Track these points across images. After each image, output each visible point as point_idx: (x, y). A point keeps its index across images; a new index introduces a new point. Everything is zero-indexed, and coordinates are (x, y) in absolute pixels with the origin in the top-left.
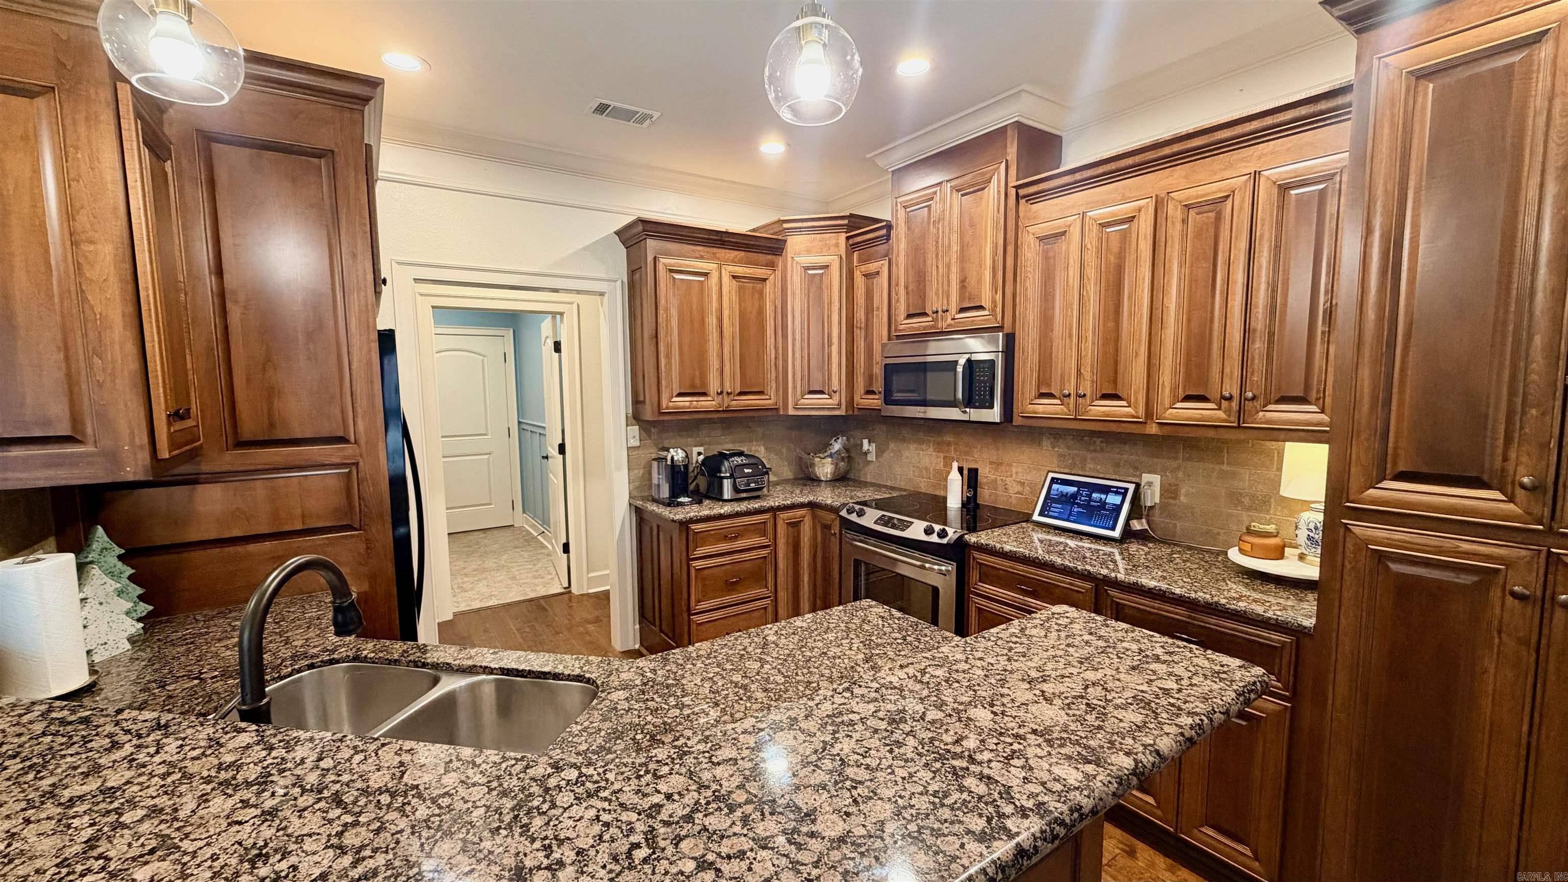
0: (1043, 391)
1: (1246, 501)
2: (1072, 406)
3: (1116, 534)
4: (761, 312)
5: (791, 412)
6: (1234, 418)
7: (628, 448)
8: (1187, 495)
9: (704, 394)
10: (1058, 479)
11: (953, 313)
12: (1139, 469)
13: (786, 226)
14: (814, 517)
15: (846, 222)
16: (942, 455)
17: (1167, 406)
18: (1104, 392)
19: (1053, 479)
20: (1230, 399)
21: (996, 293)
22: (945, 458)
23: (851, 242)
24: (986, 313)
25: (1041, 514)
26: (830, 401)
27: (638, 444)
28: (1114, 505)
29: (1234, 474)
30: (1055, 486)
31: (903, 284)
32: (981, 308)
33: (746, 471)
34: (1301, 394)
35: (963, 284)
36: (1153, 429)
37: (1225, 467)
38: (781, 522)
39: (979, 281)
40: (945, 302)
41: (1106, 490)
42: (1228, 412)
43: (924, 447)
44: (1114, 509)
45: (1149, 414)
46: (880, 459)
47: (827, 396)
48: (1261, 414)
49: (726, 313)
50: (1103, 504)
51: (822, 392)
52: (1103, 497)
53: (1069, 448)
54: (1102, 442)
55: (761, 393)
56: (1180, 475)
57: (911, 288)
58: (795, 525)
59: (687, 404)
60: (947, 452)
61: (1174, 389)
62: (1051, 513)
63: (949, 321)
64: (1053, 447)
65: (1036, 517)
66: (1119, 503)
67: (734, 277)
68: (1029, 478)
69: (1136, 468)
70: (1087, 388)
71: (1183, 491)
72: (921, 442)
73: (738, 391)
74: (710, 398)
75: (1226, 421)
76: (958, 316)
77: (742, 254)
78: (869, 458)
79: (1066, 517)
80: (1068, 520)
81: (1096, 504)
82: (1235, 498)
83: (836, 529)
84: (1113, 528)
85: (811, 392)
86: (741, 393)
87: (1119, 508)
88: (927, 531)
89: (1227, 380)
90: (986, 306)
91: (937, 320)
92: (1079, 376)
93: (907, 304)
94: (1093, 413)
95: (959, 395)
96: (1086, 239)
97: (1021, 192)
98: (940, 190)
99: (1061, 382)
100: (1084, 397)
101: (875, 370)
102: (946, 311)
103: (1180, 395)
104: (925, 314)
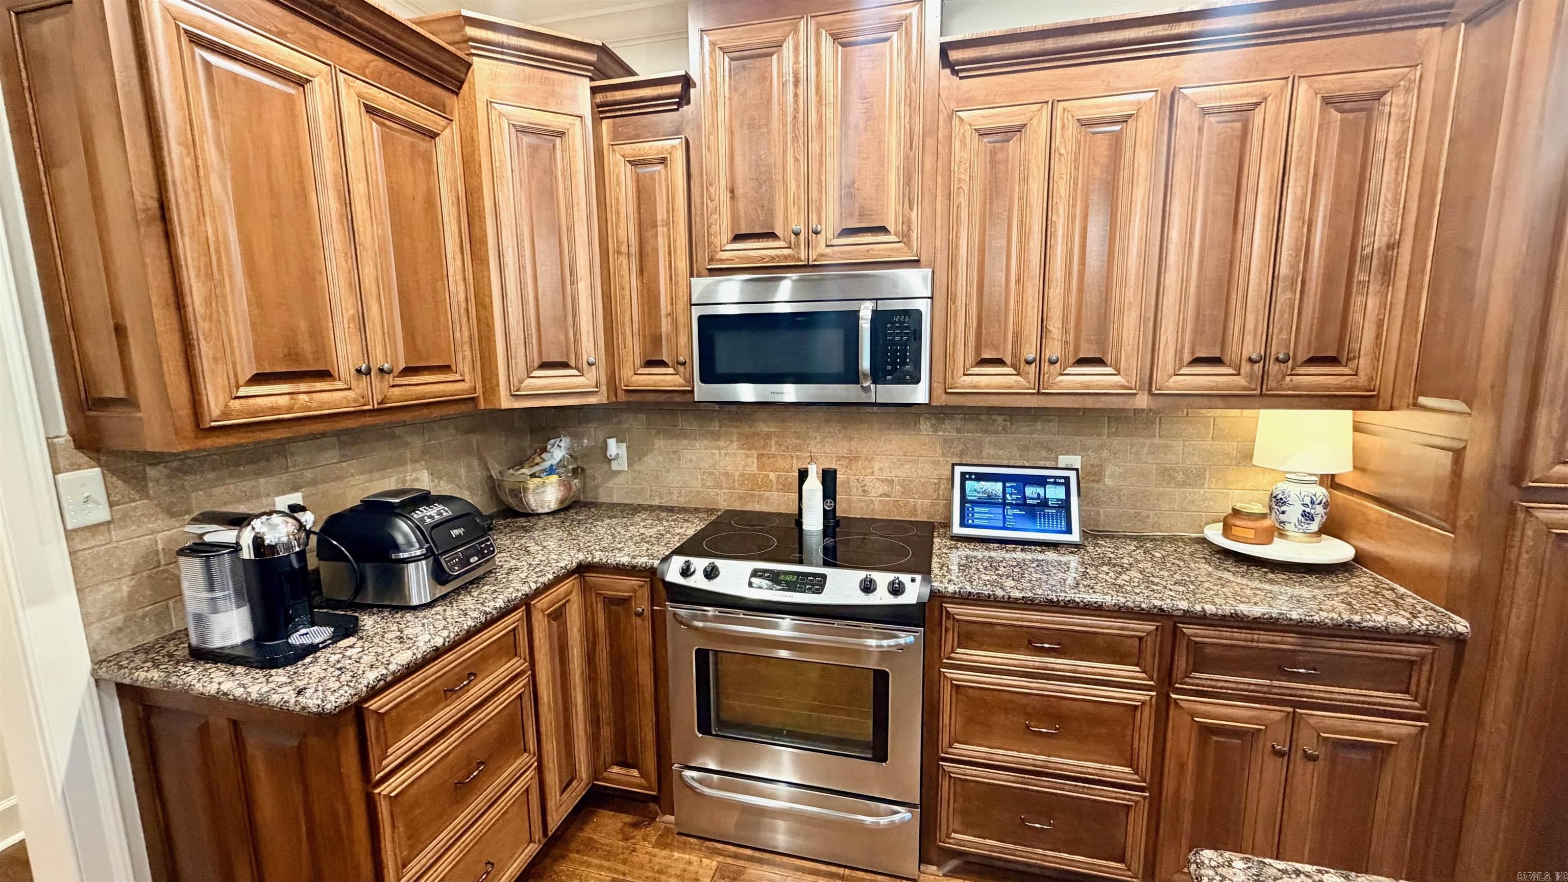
0: (986, 355)
1: (1180, 477)
2: (1031, 376)
3: (1075, 537)
4: (431, 203)
5: (506, 403)
6: (1256, 384)
7: (70, 534)
8: (1112, 475)
9: (324, 375)
10: (970, 474)
11: (830, 236)
12: (1053, 451)
13: (471, 31)
14: (586, 590)
15: (592, 57)
16: (755, 453)
17: (1171, 371)
18: (1082, 355)
19: (963, 474)
20: (1249, 361)
21: (911, 208)
22: (760, 456)
23: (600, 98)
24: (892, 238)
25: (963, 524)
26: (581, 380)
27: (102, 514)
28: (1058, 500)
29: (1167, 448)
30: (969, 484)
31: (723, 183)
32: (883, 230)
33: (455, 532)
34: (1334, 354)
35: (848, 193)
36: (1138, 400)
37: (1156, 441)
38: (540, 616)
39: (881, 186)
41: (1041, 481)
43: (722, 443)
44: (1060, 507)
45: (1139, 384)
46: (637, 467)
47: (574, 372)
48: (1288, 378)
49: (359, 190)
50: (1044, 503)
51: (565, 365)
52: (1040, 490)
53: (959, 431)
54: (1005, 420)
55: (446, 368)
56: (1105, 453)
57: (740, 191)
58: (558, 615)
59: (283, 401)
60: (763, 448)
61: (1179, 352)
62: (977, 522)
63: (822, 248)
64: (936, 431)
65: (957, 530)
66: (1064, 497)
67: (370, 110)
68: (900, 474)
69: (1050, 450)
70: (1054, 350)
71: (1108, 472)
72: (717, 436)
73: (402, 365)
74: (339, 385)
75: (1245, 388)
76: (837, 241)
77: (379, 63)
78: (615, 466)
79: (1001, 524)
80: (1004, 528)
81: (1035, 502)
82: (1167, 474)
83: (642, 604)
84: (1069, 531)
85: (544, 366)
86: (409, 371)
87: (1065, 505)
88: (868, 587)
89: (1248, 338)
90: (891, 228)
91: (798, 245)
92: (1043, 331)
93: (735, 218)
94: (1064, 384)
95: (865, 363)
96: (1058, 140)
97: (954, 55)
98: (796, 31)
99: (1014, 343)
100: (1052, 363)
101: (665, 326)
102: (816, 233)
103: (1187, 358)
104: (772, 236)
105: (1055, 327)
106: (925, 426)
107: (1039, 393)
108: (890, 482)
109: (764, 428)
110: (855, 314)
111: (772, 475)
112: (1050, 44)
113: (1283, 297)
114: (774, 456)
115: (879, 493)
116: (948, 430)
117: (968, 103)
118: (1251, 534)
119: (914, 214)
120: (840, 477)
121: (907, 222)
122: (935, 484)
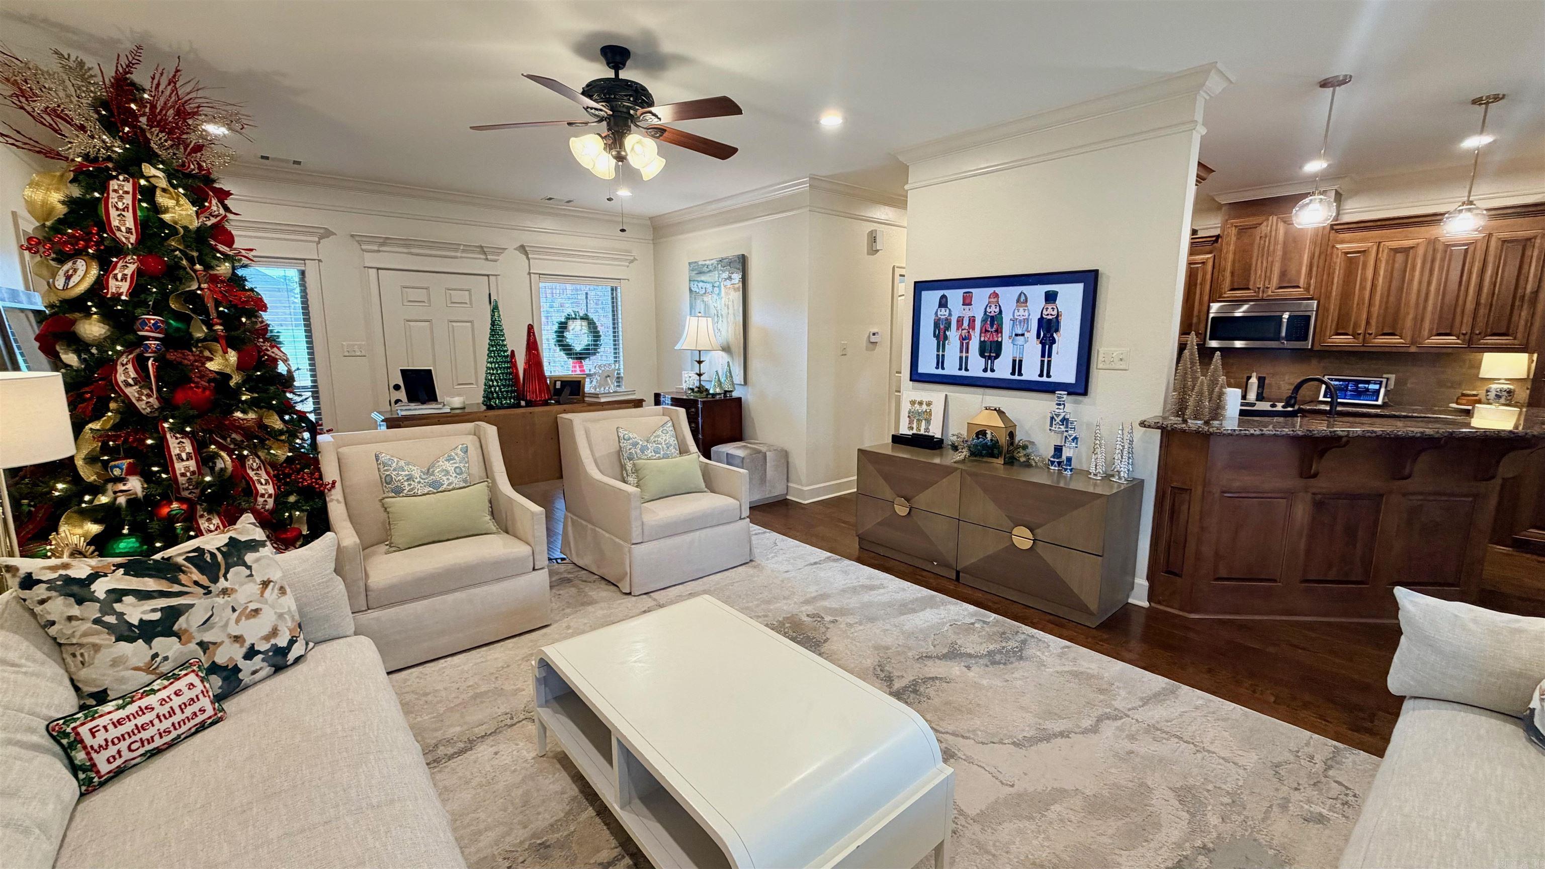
0: (1340, 331)
3: (1380, 402)
6: (1465, 343)
8: (1412, 383)
11: (1273, 288)
17: (1426, 337)
20: (1463, 334)
21: (1311, 279)
24: (1302, 290)
25: (1325, 396)
31: (1229, 271)
32: (1298, 287)
34: (1504, 332)
35: (1283, 274)
36: (1413, 349)
39: (1299, 272)
40: (1267, 282)
41: (1368, 382)
42: (1464, 340)
45: (1413, 342)
48: (1482, 341)
50: (1367, 390)
52: (1367, 386)
56: (1409, 374)
57: (1236, 274)
61: (1431, 330)
63: (1270, 293)
65: (1321, 398)
66: (1378, 388)
70: (1372, 330)
71: (1410, 382)
75: (1459, 344)
81: (1362, 390)
82: (1441, 383)
84: (1377, 400)
87: (1378, 391)
88: (1273, 406)
89: (1464, 326)
90: (1301, 285)
91: (1259, 292)
92: (1368, 323)
93: (1232, 282)
94: (1376, 342)
95: (1283, 334)
96: (1380, 255)
97: (1335, 227)
98: (1268, 220)
99: (1354, 327)
100: (1371, 334)
101: (1195, 320)
102: (1268, 288)
103: (1434, 332)
104: (1248, 289)
105: (1373, 322)
106: (1314, 362)
107: (1363, 346)
109: (1231, 361)
110: (1281, 317)
112: (1379, 223)
113: (1482, 311)
117: (1342, 242)
118: (1464, 402)
119: (1312, 281)
120: (1267, 381)
121: (1309, 285)
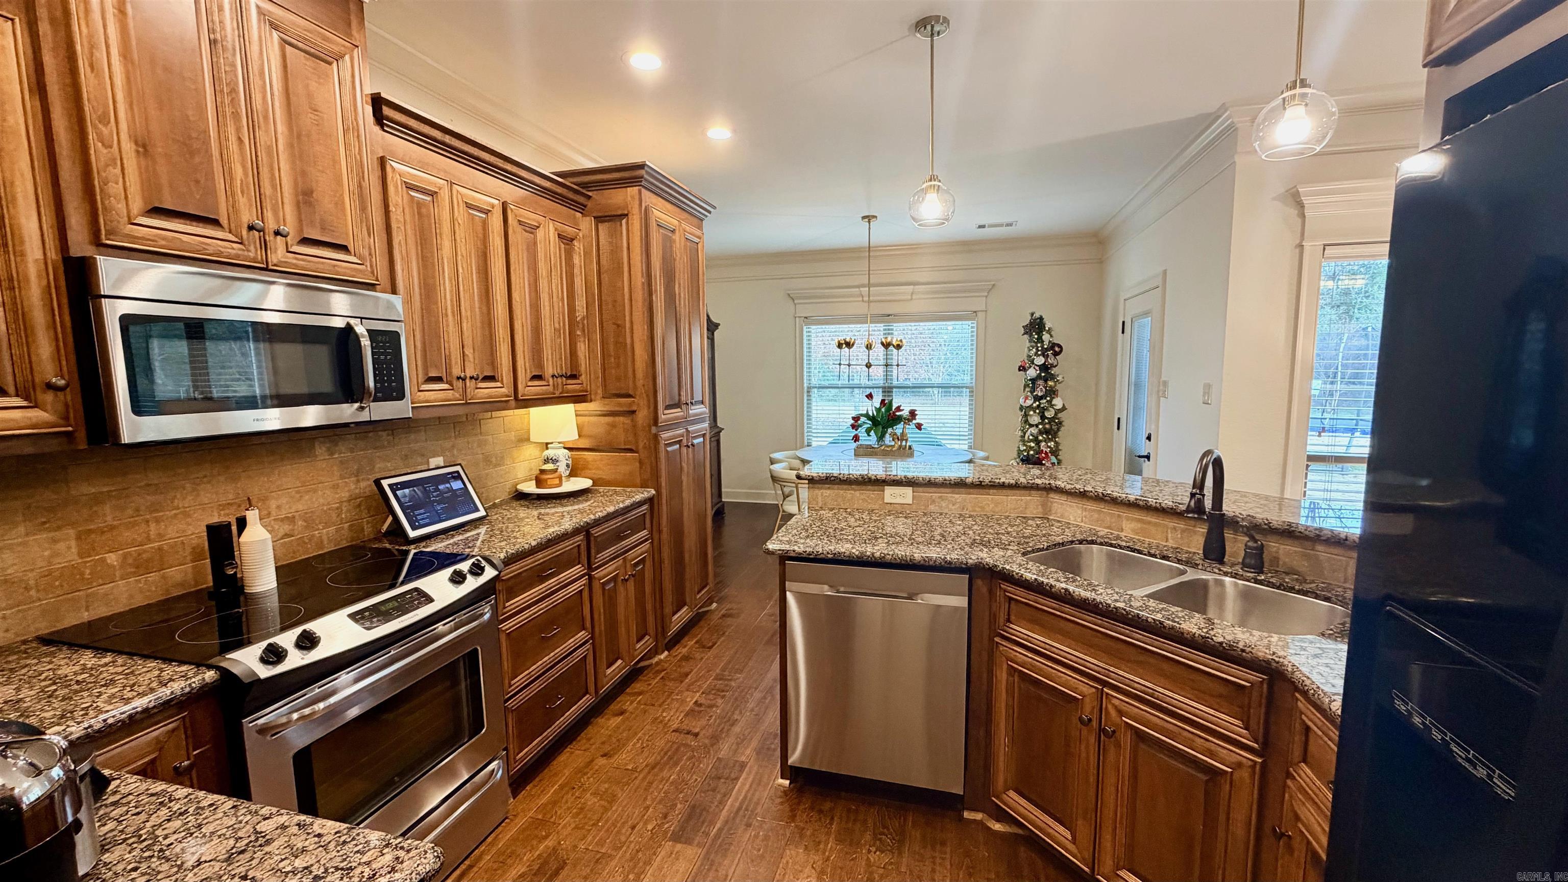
0: (433, 374)
1: (494, 460)
2: (460, 390)
3: (482, 513)
6: (556, 391)
10: (397, 484)
11: (290, 241)
12: (426, 455)
16: (70, 532)
17: (525, 385)
18: (485, 374)
19: (390, 486)
20: (554, 377)
22: (78, 538)
24: (352, 259)
28: (461, 489)
29: (485, 441)
30: (399, 493)
31: (123, 127)
32: (345, 249)
34: (574, 373)
35: (304, 196)
39: (339, 205)
42: (554, 386)
44: (464, 494)
45: (516, 392)
48: (565, 386)
50: (454, 494)
52: (448, 485)
53: (352, 450)
54: (388, 435)
57: (157, 149)
60: (88, 520)
61: (526, 371)
62: (422, 522)
63: (283, 253)
64: (332, 454)
65: (412, 533)
68: (300, 507)
69: (423, 455)
70: (471, 370)
76: (296, 248)
79: (437, 518)
80: (442, 520)
81: (449, 495)
82: (487, 460)
84: (477, 509)
87: (466, 492)
89: (550, 364)
90: (352, 249)
91: (253, 243)
92: (463, 355)
93: (150, 184)
94: (479, 395)
95: (370, 382)
96: (456, 211)
97: (383, 110)
99: (447, 365)
100: (471, 379)
104: (214, 222)
105: (470, 352)
106: (320, 450)
107: (467, 404)
108: (291, 520)
110: (353, 332)
111: (112, 558)
114: (112, 528)
115: (280, 535)
116: (343, 451)
117: (397, 157)
119: (372, 241)
122: (337, 508)
